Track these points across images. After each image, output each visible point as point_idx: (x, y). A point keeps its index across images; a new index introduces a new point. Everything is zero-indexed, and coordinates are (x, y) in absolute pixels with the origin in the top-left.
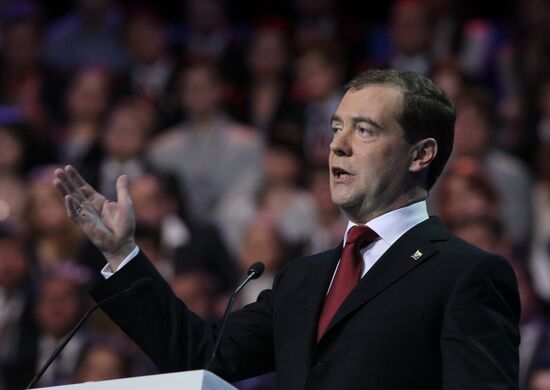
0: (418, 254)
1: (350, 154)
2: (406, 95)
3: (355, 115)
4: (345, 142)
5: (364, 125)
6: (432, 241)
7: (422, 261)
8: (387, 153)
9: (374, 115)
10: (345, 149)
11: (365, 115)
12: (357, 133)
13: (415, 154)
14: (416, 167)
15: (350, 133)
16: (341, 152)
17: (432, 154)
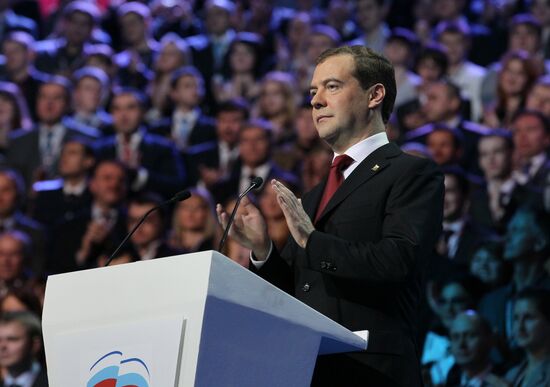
0: (377, 167)
1: (326, 105)
2: (355, 58)
3: (324, 79)
4: (321, 97)
5: (331, 83)
6: (388, 158)
7: (379, 171)
8: (351, 98)
9: (336, 77)
10: (321, 102)
11: (330, 77)
12: (328, 92)
13: (371, 96)
14: (373, 103)
15: (323, 91)
16: (319, 106)
17: (381, 93)
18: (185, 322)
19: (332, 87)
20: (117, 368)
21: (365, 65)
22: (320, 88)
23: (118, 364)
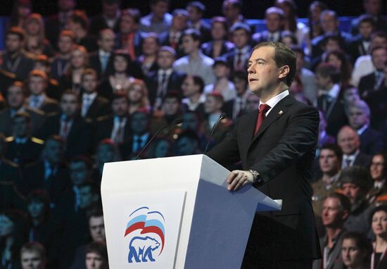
0: (281, 112)
1: (255, 72)
2: (275, 49)
3: (256, 58)
4: (253, 68)
5: (260, 61)
7: (282, 114)
8: (270, 71)
9: (264, 58)
11: (260, 58)
12: (258, 65)
13: (281, 72)
14: (281, 76)
15: (256, 65)
16: (252, 72)
17: (287, 71)
18: (186, 193)
19: (260, 63)
20: (146, 216)
21: (281, 55)
22: (254, 62)
23: (146, 214)
